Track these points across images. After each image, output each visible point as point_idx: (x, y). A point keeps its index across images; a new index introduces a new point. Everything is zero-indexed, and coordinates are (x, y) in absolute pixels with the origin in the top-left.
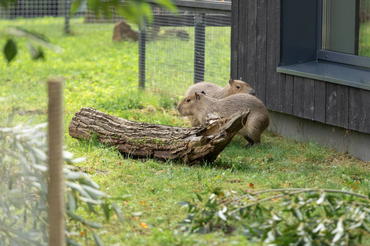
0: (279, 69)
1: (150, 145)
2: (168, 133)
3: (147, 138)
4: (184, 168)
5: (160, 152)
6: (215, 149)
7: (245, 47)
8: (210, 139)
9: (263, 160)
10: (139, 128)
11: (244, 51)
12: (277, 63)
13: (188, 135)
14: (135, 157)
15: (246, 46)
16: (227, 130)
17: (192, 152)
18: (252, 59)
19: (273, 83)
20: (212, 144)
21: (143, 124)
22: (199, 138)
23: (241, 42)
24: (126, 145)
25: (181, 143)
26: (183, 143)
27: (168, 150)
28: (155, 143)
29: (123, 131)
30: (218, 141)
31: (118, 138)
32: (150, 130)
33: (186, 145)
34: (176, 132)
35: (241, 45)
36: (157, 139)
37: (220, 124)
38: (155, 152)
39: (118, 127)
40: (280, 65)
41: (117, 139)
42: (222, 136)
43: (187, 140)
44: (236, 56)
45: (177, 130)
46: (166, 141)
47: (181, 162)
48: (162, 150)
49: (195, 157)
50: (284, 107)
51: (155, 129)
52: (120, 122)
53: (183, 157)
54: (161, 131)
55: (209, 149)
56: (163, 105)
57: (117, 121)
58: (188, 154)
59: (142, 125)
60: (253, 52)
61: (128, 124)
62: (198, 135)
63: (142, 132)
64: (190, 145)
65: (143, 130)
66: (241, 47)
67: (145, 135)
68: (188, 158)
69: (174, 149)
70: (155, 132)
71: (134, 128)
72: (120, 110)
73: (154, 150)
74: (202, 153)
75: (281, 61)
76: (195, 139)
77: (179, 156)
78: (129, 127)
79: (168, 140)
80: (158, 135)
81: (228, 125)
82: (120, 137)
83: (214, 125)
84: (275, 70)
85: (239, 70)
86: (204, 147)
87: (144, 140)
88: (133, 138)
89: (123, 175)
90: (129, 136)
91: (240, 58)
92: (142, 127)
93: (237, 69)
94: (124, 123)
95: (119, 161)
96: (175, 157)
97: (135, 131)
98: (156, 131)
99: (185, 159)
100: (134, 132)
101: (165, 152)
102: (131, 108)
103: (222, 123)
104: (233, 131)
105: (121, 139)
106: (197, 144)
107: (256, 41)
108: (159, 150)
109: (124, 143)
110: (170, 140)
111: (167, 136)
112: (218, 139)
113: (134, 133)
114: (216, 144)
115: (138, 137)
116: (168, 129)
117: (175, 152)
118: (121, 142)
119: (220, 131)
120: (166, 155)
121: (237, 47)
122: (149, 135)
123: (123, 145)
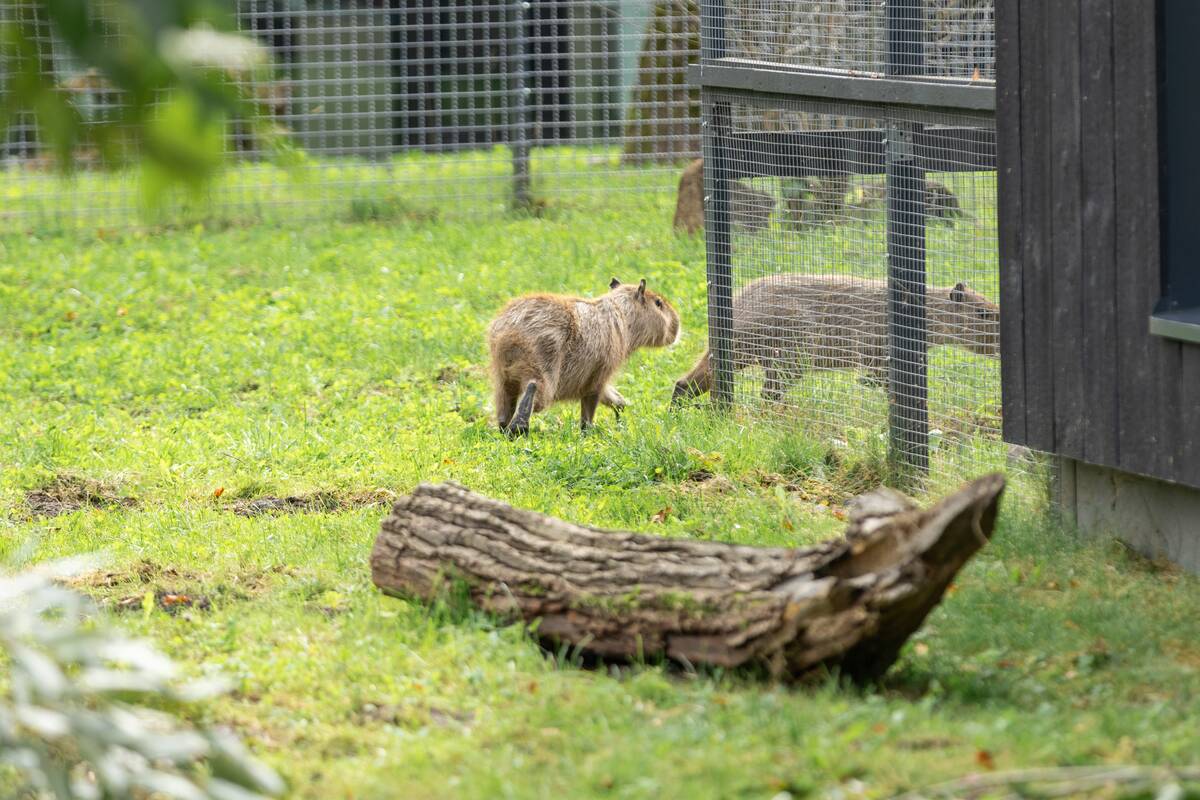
0: (1159, 325)
1: (652, 616)
2: (715, 569)
3: (642, 592)
4: (775, 696)
5: (691, 640)
6: (883, 625)
7: (1043, 244)
8: (858, 592)
9: (1075, 662)
10: (616, 555)
11: (1042, 261)
12: (1153, 300)
13: (784, 578)
14: (591, 661)
15: (1049, 241)
16: (928, 556)
17: (801, 641)
18: (1068, 288)
19: (1141, 373)
20: (869, 607)
21: (630, 540)
22: (822, 587)
23: (1031, 226)
24: (572, 618)
25: (760, 608)
26: (765, 605)
27: (717, 633)
28: (670, 609)
29: (558, 567)
30: (893, 595)
31: (542, 593)
32: (654, 561)
33: (777, 614)
34: (745, 567)
35: (1033, 238)
36: (679, 593)
37: (899, 535)
38: (676, 642)
39: (544, 552)
40: (1159, 310)
41: (538, 597)
42: (906, 577)
43: (779, 594)
44: (1015, 279)
45: (750, 560)
46: (708, 601)
47: (764, 677)
48: (696, 632)
49: (812, 656)
50: (1179, 465)
51: (672, 555)
52: (549, 533)
53: (770, 656)
54: (694, 564)
55: (860, 624)
56: (783, 465)
57: (541, 530)
58: (788, 646)
59: (626, 544)
60: (1073, 259)
61: (577, 540)
62: (819, 574)
63: (627, 570)
64: (792, 612)
65: (629, 560)
66: (1032, 246)
67: (634, 582)
68: (788, 659)
69: (735, 630)
70: (671, 568)
71: (599, 553)
72: (618, 488)
73: (667, 634)
74: (835, 639)
75: (1164, 293)
76: (810, 589)
77: (758, 651)
78: (583, 551)
79: (716, 595)
80: (682, 580)
81: (927, 537)
82: (550, 587)
83: (877, 537)
84: (1145, 327)
85: (1028, 332)
86: (841, 619)
87: (632, 599)
88: (597, 590)
89: (530, 728)
90: (581, 585)
91: (1028, 286)
92: (628, 549)
93: (1020, 324)
94: (566, 538)
95: (527, 677)
96: (739, 658)
97: (603, 564)
98: (676, 562)
99: (777, 666)
100: (600, 569)
101: (705, 642)
102: (656, 478)
103: (907, 530)
104: (948, 559)
105: (551, 596)
106: (815, 609)
107: (1078, 220)
108: (684, 633)
109: (564, 611)
110: (721, 594)
111: (712, 582)
112: (890, 587)
113: (597, 575)
114: (885, 609)
115: (613, 588)
116: (719, 556)
117: (738, 639)
118: (553, 607)
119: (901, 557)
120: (711, 650)
121: (1019, 244)
122: (652, 578)
123: (560, 619)
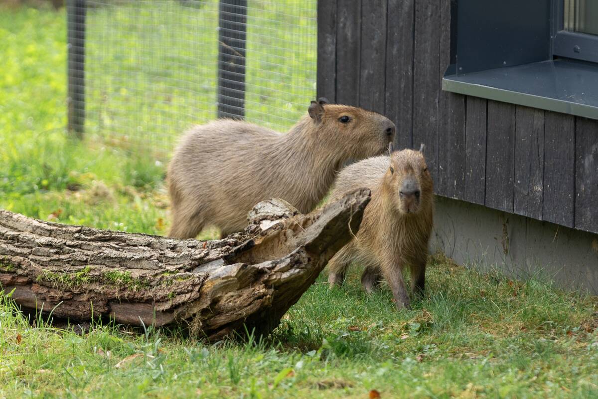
0: (449, 84)
1: (99, 288)
2: (148, 255)
3: (90, 270)
4: (192, 348)
5: (127, 306)
6: (276, 297)
7: (355, 23)
8: (261, 272)
9: (407, 328)
10: (69, 242)
11: (353, 36)
12: (445, 65)
13: (202, 262)
14: (60, 321)
15: (359, 21)
16: (309, 248)
17: (215, 306)
18: (374, 55)
19: (433, 119)
20: (267, 284)
21: (79, 232)
22: (233, 269)
23: (345, 10)
24: (35, 288)
25: (184, 284)
26: (189, 282)
27: (149, 301)
28: (113, 283)
29: (26, 251)
30: (285, 275)
31: (13, 270)
32: (100, 247)
33: (197, 289)
34: (170, 254)
35: (346, 18)
36: (120, 272)
37: (289, 232)
38: (114, 307)
39: (14, 239)
40: (450, 73)
41: (9, 272)
42: (295, 263)
43: (199, 273)
44: (330, 48)
45: (173, 248)
46: (142, 277)
47: (186, 334)
48: (132, 301)
49: (222, 320)
50: (461, 186)
51: (112, 244)
52: (17, 225)
53: (190, 319)
54: (129, 251)
55: (261, 297)
56: (134, 181)
57: (10, 223)
58: (204, 312)
59: (77, 235)
60: (379, 35)
61: (39, 231)
62: (229, 260)
63: (79, 254)
64: (208, 287)
65: (80, 247)
66: (345, 25)
67: (86, 262)
68: (204, 321)
69: (164, 300)
70: (114, 253)
71: (57, 241)
72: (17, 195)
73: (110, 301)
74: (240, 308)
75: (453, 61)
76: (220, 271)
77: (179, 316)
78: (44, 240)
79: (149, 274)
80: (122, 261)
81: (311, 234)
82: (19, 266)
83: (273, 233)
84: (439, 85)
85: (339, 87)
86: (246, 293)
87: (83, 275)
88: (55, 269)
89: (28, 368)
90: (43, 264)
91: (341, 53)
92: (78, 239)
93: (333, 81)
94: (30, 229)
95: (15, 332)
96: (167, 320)
97: (60, 249)
98: (117, 249)
99: (196, 326)
100: (57, 253)
101: (141, 308)
102: (46, 188)
103: (295, 229)
104: (324, 251)
105: (20, 272)
106: (226, 285)
107: (384, 6)
108: (123, 301)
109: (30, 283)
110: (153, 273)
111: (144, 263)
112: (283, 271)
113: (56, 257)
114: (279, 286)
115: (68, 267)
116: (149, 245)
117: (167, 306)
118: (21, 280)
119: (290, 249)
120: (143, 314)
121: (335, 22)
122: (96, 260)
123: (27, 289)
